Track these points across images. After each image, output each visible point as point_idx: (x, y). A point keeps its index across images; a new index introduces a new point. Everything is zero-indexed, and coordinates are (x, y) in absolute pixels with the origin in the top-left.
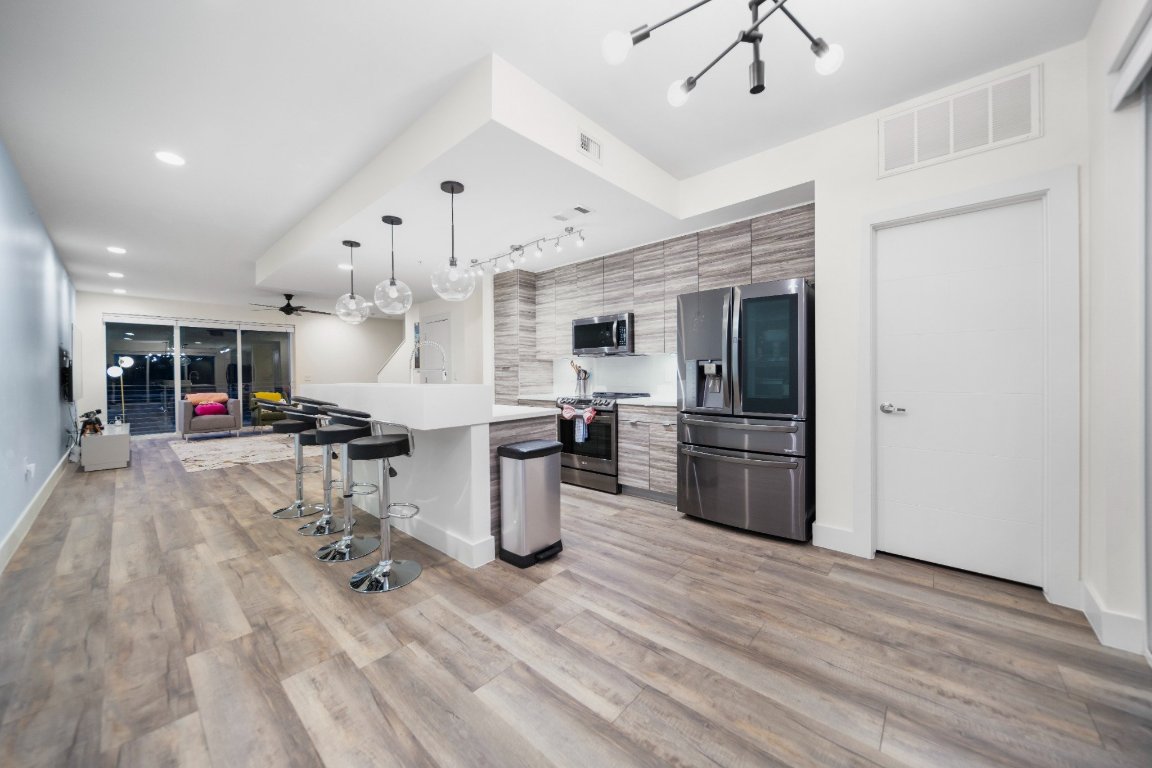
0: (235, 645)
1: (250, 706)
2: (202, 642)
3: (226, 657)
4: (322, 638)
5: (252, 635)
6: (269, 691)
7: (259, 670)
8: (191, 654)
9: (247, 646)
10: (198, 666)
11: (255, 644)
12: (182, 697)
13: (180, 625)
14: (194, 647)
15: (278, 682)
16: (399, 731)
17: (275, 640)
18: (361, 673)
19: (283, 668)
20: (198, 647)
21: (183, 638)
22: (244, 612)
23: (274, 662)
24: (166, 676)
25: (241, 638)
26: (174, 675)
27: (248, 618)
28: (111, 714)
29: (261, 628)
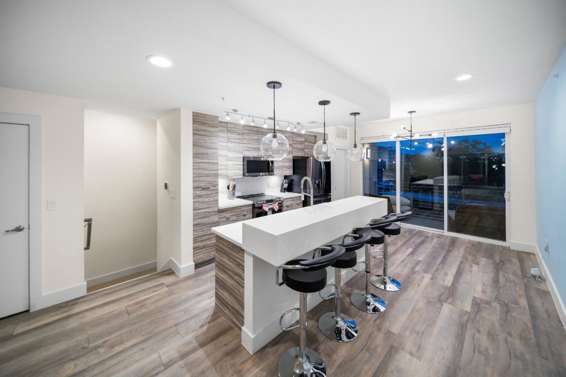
0: (453, 303)
1: (461, 287)
2: (463, 313)
3: (458, 302)
4: (430, 286)
5: (445, 302)
6: (455, 287)
7: (453, 292)
8: (468, 312)
9: (450, 300)
10: (468, 307)
11: (447, 299)
12: (476, 302)
13: (466, 328)
14: (466, 313)
15: (451, 287)
16: (439, 267)
17: (441, 295)
18: (433, 275)
19: (447, 288)
20: (464, 312)
21: (468, 320)
22: (440, 312)
23: (447, 291)
24: (478, 311)
25: (449, 304)
26: (476, 310)
27: (441, 308)
28: (497, 312)
29: (441, 301)
